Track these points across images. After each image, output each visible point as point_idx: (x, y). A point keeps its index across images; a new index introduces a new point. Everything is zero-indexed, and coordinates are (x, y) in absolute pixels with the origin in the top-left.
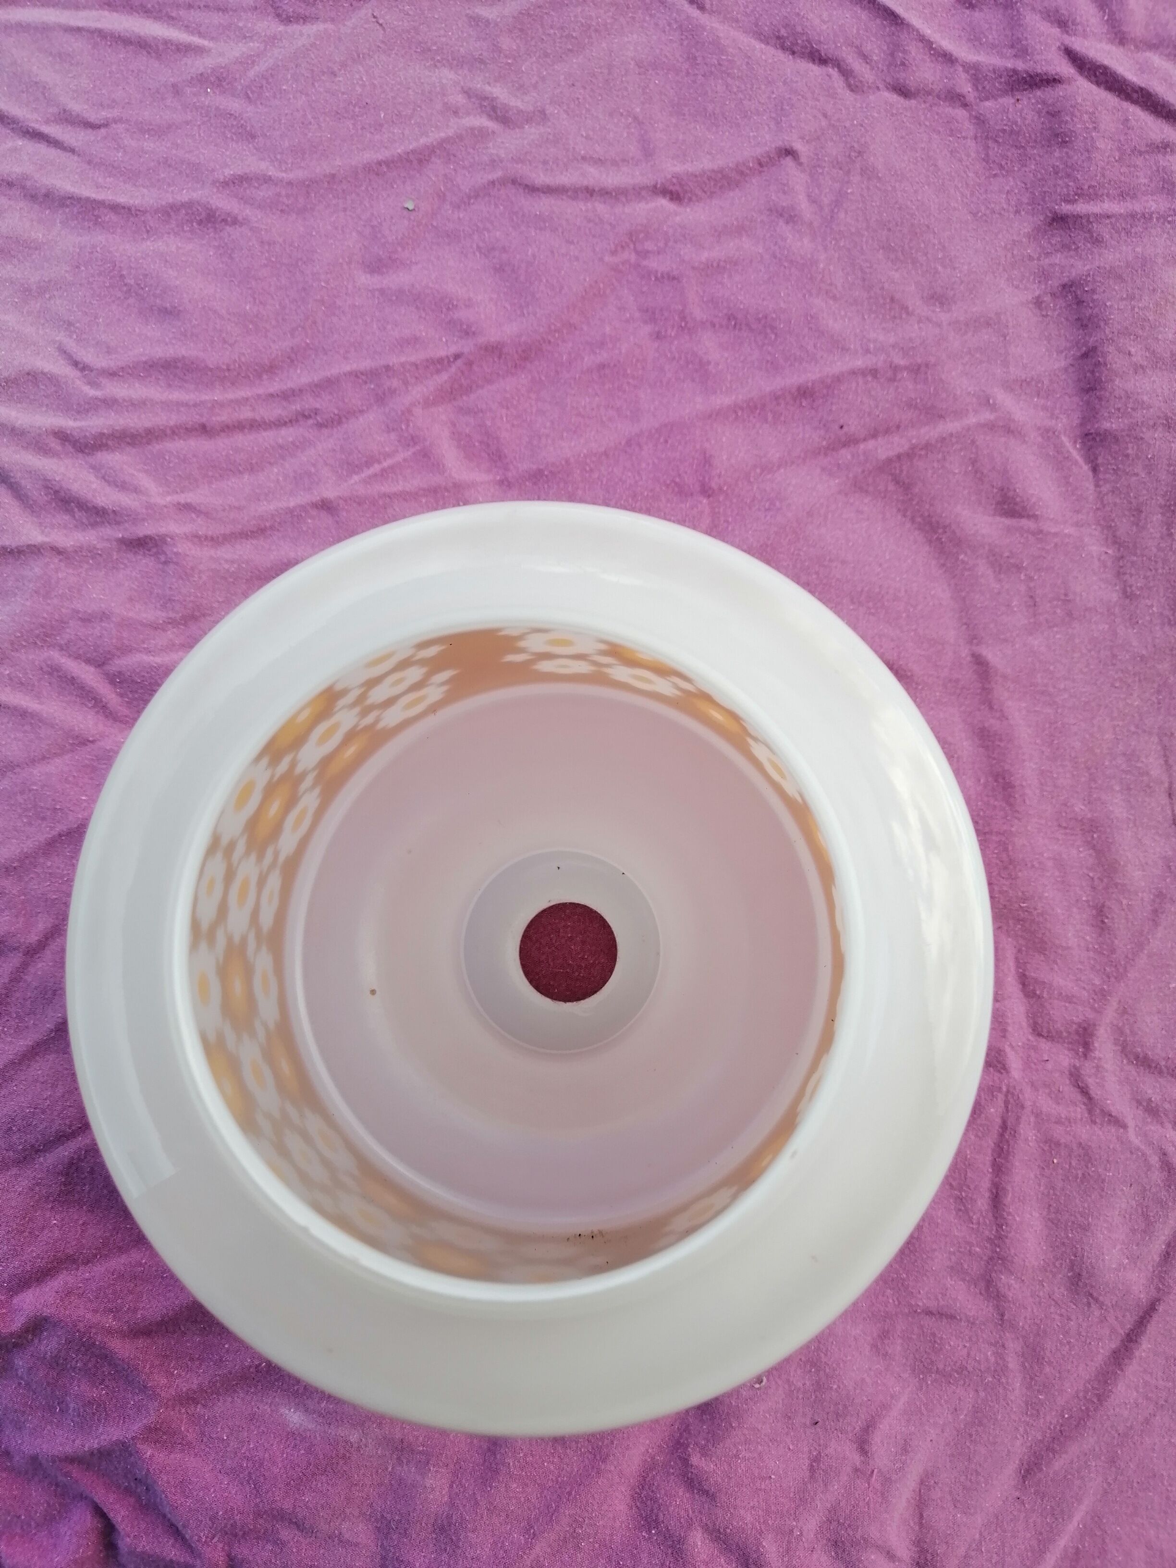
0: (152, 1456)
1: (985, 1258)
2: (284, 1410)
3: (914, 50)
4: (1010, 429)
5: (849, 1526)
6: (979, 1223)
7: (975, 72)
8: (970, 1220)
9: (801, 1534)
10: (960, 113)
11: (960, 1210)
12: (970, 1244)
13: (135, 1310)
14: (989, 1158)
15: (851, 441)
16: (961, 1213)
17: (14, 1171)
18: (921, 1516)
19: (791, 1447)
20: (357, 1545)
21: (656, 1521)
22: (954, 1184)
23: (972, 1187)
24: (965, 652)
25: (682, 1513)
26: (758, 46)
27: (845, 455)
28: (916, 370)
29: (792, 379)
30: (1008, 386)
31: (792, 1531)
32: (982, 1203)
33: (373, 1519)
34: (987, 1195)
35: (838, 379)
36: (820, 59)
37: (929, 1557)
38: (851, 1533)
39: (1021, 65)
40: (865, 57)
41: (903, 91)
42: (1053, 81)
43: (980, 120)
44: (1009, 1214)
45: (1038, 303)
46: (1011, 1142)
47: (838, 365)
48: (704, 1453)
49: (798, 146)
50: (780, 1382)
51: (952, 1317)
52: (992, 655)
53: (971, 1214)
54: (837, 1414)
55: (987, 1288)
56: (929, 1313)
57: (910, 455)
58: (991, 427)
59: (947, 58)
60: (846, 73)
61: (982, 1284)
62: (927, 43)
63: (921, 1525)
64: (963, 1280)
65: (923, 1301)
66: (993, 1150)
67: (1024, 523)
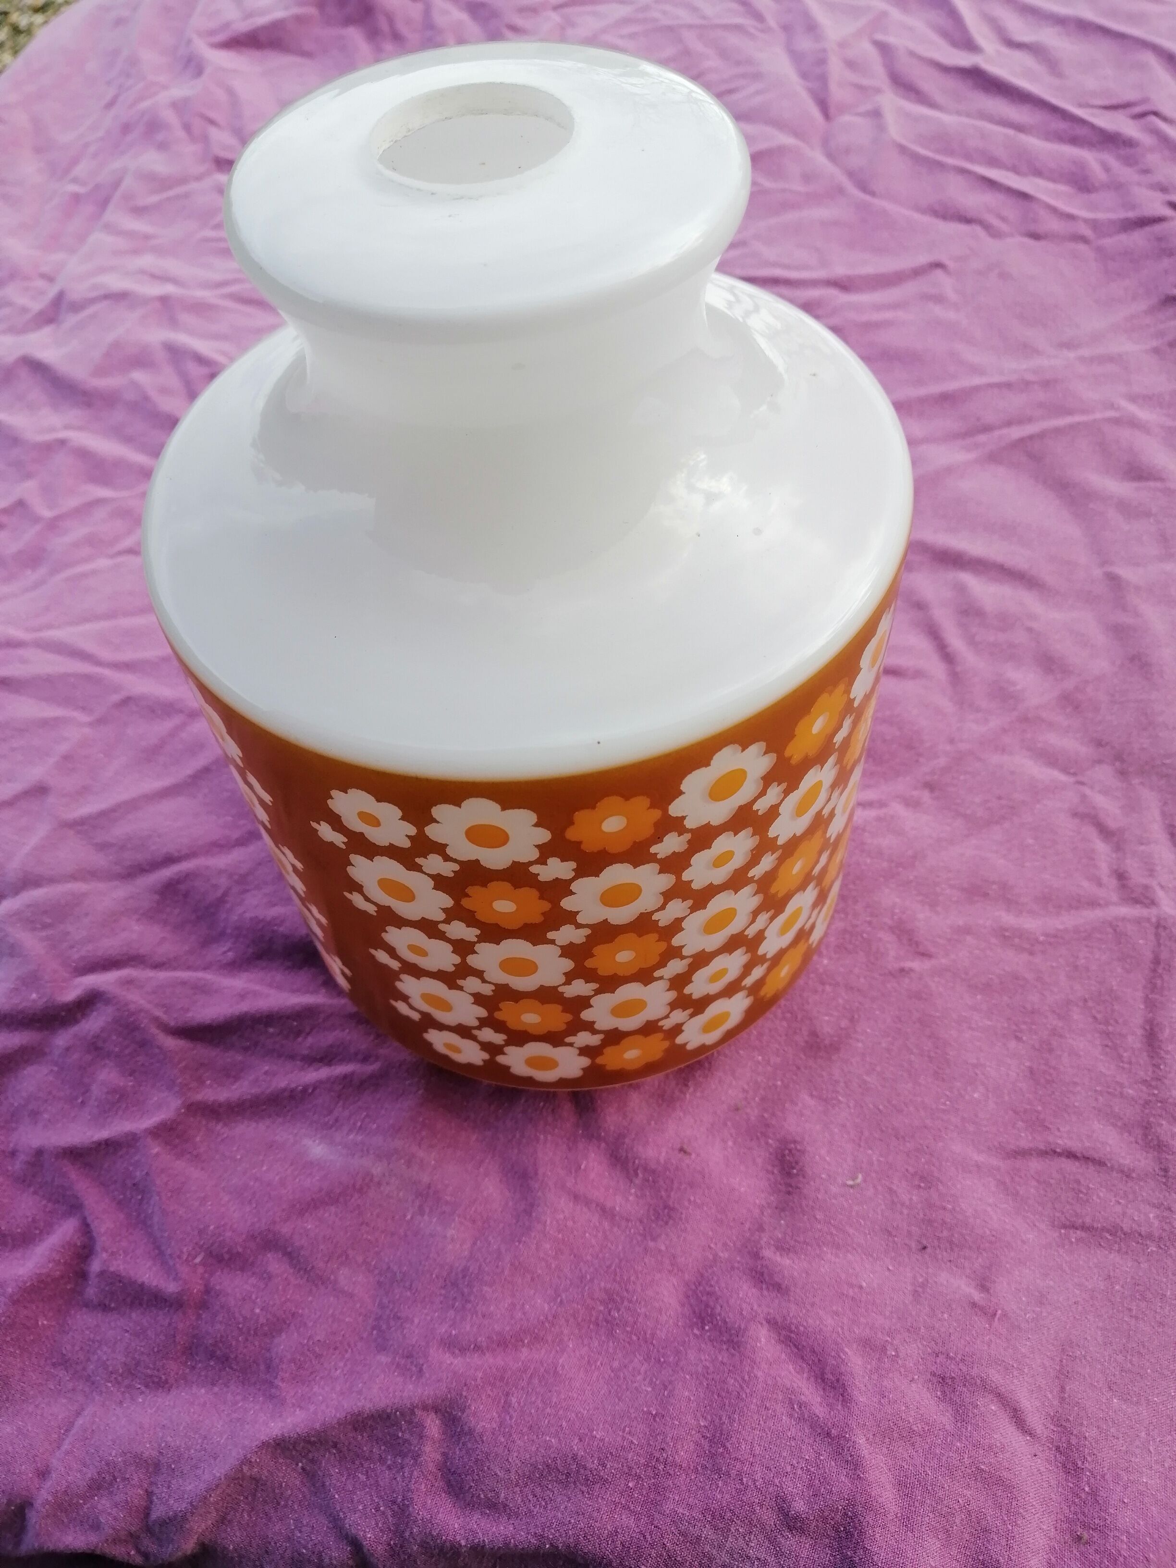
0: (157, 1155)
1: (1141, 1102)
2: (308, 1142)
3: (1043, 213)
4: (1134, 423)
5: (963, 1360)
6: (1130, 1063)
7: (1094, 224)
8: (1120, 1057)
9: (897, 1356)
10: (1081, 247)
11: (1107, 1046)
12: (1121, 1085)
13: (188, 1010)
14: (1140, 994)
15: (987, 429)
16: (1108, 1050)
17: (116, 883)
18: (1063, 1389)
19: (891, 1268)
20: (351, 1296)
21: (712, 1315)
22: (1099, 1016)
23: (1121, 1021)
24: (1097, 572)
25: (744, 1306)
26: (917, 216)
27: (982, 438)
28: (1047, 384)
29: (935, 389)
30: (1133, 398)
31: (884, 1349)
32: (1134, 1040)
33: (376, 1272)
34: (1140, 1032)
35: (976, 389)
36: (968, 221)
37: (1074, 1441)
38: (964, 1369)
39: (1131, 215)
40: (1003, 219)
41: (1035, 236)
42: (1159, 220)
43: (1099, 250)
44: (1167, 1052)
45: (1156, 351)
46: (1166, 977)
47: (977, 381)
48: (781, 1247)
49: (947, 262)
50: (880, 1188)
51: (1100, 1163)
52: (1125, 573)
53: (1121, 1051)
54: (951, 1243)
55: (1145, 1135)
56: (1071, 1155)
57: (1042, 435)
58: (1117, 422)
59: (1070, 217)
60: (987, 227)
61: (1139, 1132)
62: (1054, 210)
63: (1063, 1399)
64: (1114, 1125)
65: (1063, 1142)
66: (1145, 987)
67: (1152, 484)
